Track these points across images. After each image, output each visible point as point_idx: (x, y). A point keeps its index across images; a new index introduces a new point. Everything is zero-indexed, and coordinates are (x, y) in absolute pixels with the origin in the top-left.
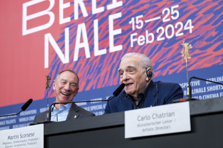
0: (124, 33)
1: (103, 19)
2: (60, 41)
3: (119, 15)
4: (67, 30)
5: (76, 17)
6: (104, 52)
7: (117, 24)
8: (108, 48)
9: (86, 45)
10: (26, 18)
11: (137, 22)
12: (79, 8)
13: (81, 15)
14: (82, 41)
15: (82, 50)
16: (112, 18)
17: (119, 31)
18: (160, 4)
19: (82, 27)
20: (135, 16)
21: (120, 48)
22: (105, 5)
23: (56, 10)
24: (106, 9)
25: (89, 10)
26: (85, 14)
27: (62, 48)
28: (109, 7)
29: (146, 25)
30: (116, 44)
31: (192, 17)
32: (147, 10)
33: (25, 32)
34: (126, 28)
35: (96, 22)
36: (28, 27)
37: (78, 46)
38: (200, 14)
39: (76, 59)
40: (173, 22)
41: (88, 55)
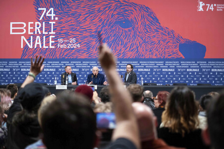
0: (55, 43)
1: (48, 36)
2: (29, 40)
3: (54, 37)
4: (32, 37)
5: (36, 33)
6: (47, 47)
7: (53, 39)
8: (49, 46)
9: (40, 43)
10: (11, 28)
11: (60, 40)
12: (37, 30)
13: (38, 33)
14: (38, 42)
15: (38, 45)
16: (51, 37)
17: (54, 42)
18: (69, 37)
19: (38, 37)
20: (60, 38)
21: (54, 47)
22: (48, 32)
23: (27, 28)
24: (48, 33)
25: (42, 32)
26: (40, 33)
27: (30, 42)
28: (50, 33)
29: (64, 42)
30: (52, 45)
31: (80, 43)
32: (65, 37)
33: (11, 33)
34: (56, 41)
35: (44, 37)
36: (13, 32)
37: (36, 43)
38: (82, 43)
39: (35, 47)
40: (74, 43)
41: (41, 47)
